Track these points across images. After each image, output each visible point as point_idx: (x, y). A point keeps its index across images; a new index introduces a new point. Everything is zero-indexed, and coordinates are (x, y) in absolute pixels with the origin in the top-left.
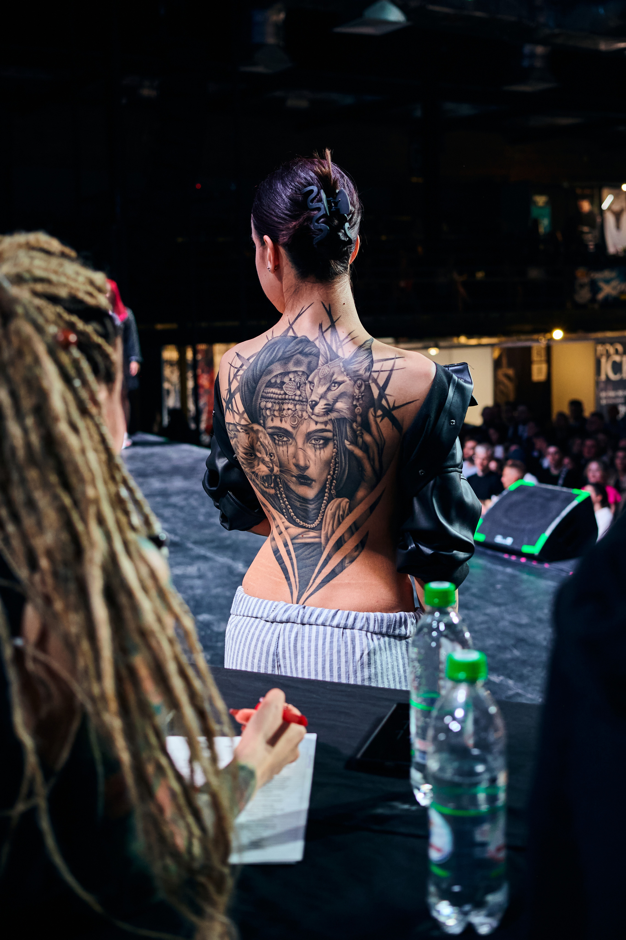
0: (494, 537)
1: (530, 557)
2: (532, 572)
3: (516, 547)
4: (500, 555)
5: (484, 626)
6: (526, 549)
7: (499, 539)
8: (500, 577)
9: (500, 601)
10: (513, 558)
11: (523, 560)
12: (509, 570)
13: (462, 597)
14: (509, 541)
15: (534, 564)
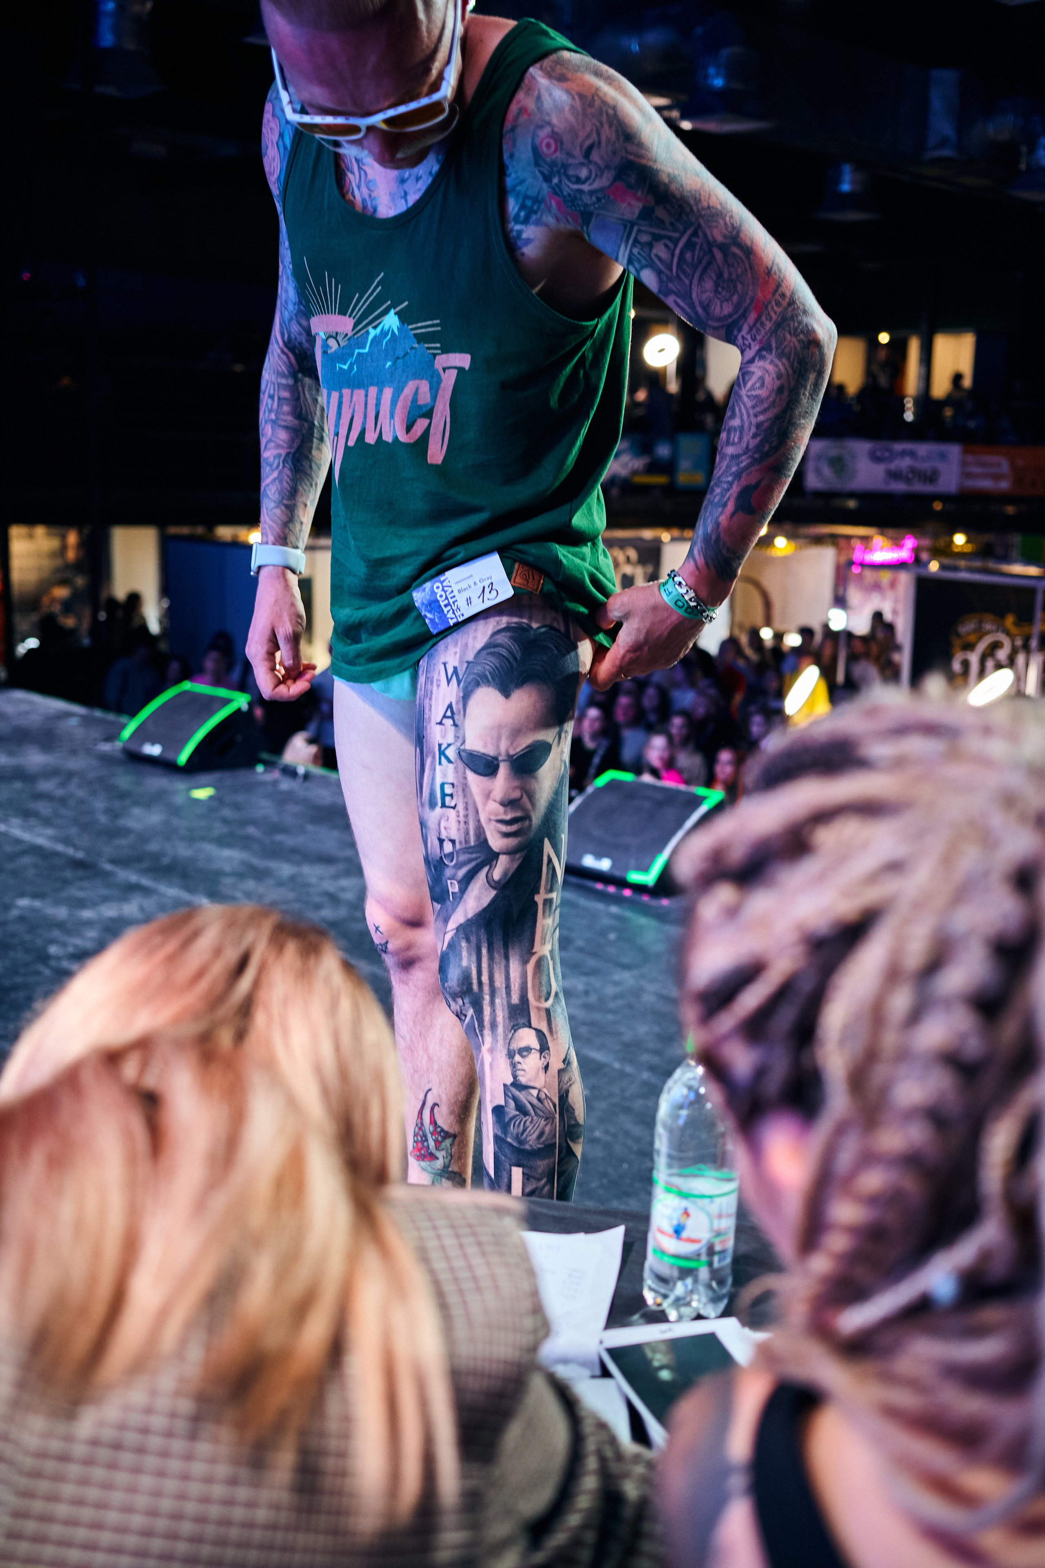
0: (580, 857)
1: (640, 889)
2: (645, 911)
3: (618, 873)
4: (590, 884)
5: (620, 1002)
6: (634, 877)
7: (589, 861)
8: (606, 921)
9: (625, 960)
10: (611, 889)
11: (627, 893)
12: (614, 909)
13: (564, 954)
14: (605, 865)
15: (645, 899)
